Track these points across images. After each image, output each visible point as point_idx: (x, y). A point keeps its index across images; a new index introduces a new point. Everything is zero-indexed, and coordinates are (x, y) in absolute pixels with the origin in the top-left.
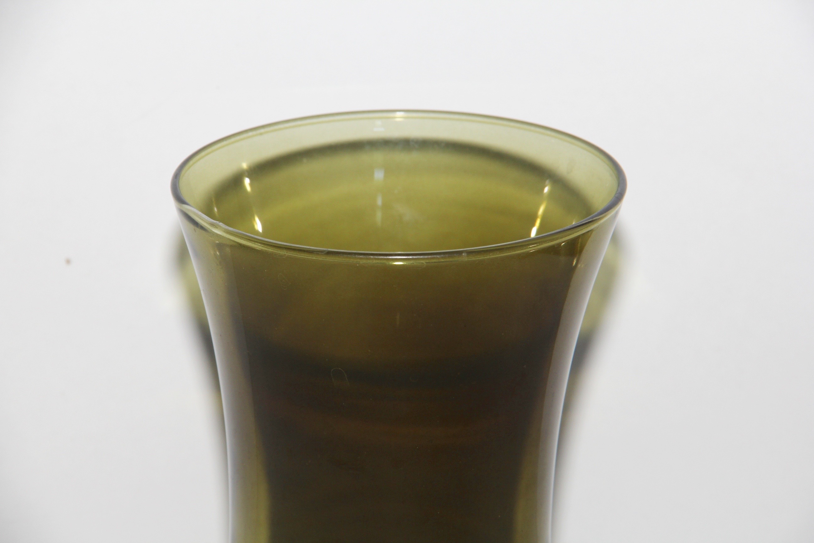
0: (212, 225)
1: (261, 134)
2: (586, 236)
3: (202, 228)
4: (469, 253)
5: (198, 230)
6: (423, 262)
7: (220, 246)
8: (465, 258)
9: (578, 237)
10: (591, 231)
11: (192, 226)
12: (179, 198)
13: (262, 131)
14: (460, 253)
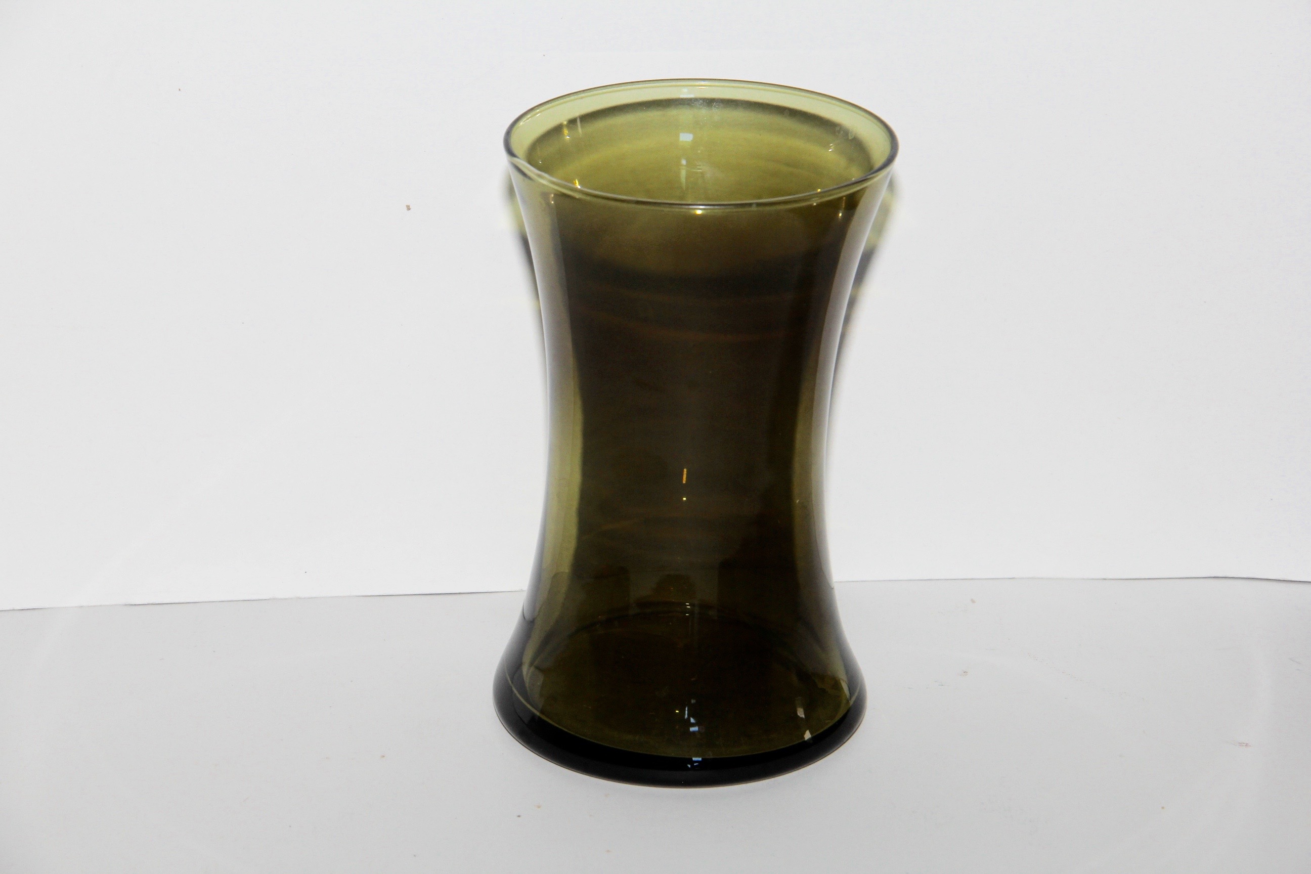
0: (539, 176)
1: (582, 98)
2: (863, 190)
3: (529, 178)
4: (759, 205)
5: (526, 180)
6: (718, 211)
7: (545, 195)
8: (754, 208)
9: (858, 191)
10: (866, 187)
11: (520, 177)
12: (510, 152)
13: (583, 95)
14: (750, 205)
